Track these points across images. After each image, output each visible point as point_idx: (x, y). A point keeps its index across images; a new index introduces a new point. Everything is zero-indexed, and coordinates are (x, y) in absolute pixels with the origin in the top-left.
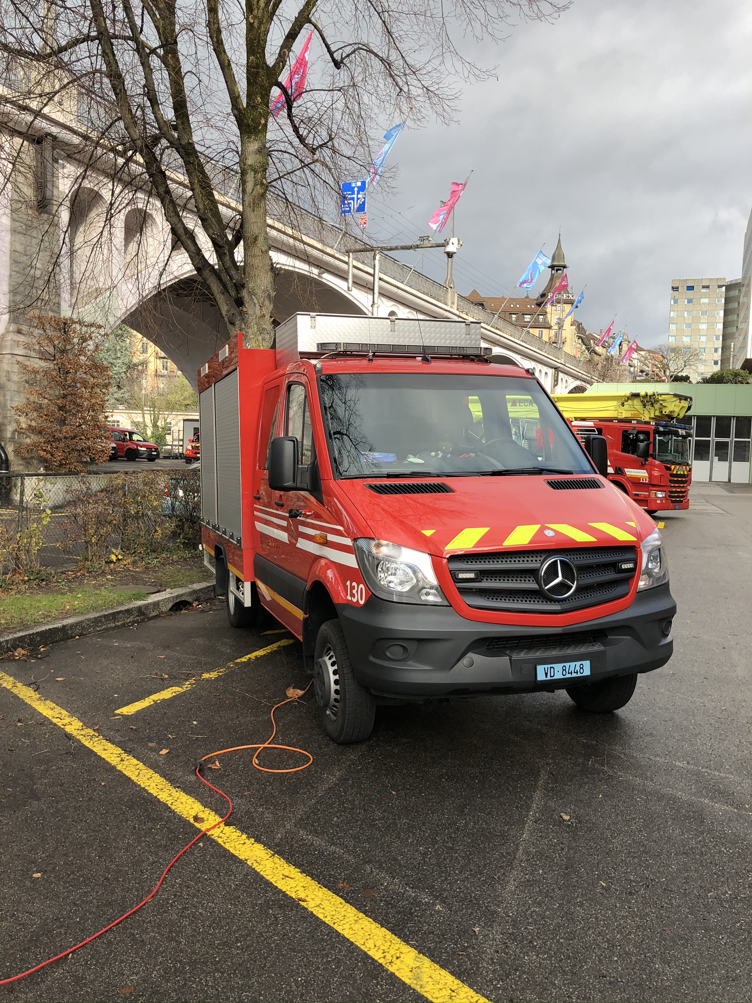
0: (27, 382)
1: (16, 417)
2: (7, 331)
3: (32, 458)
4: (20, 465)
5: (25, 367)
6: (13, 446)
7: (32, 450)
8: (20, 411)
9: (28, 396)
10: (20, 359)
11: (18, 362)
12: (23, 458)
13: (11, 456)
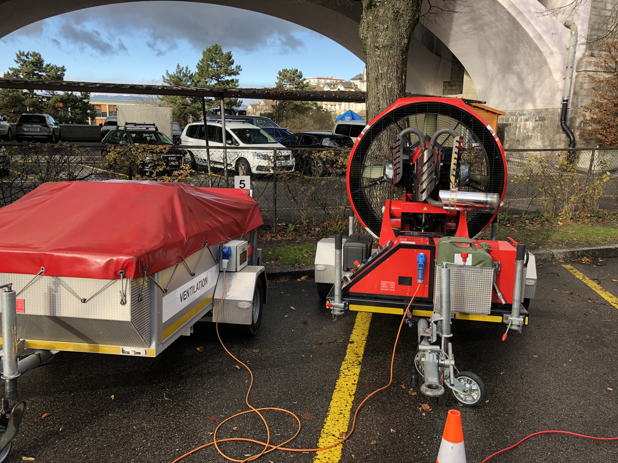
0: (593, 89)
1: (584, 113)
2: (584, 56)
3: (591, 139)
4: (583, 144)
5: (593, 79)
6: (579, 131)
7: (592, 134)
8: (587, 108)
9: (593, 98)
10: (590, 73)
11: (589, 76)
12: (585, 140)
13: (577, 139)
